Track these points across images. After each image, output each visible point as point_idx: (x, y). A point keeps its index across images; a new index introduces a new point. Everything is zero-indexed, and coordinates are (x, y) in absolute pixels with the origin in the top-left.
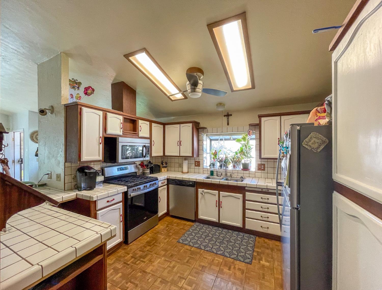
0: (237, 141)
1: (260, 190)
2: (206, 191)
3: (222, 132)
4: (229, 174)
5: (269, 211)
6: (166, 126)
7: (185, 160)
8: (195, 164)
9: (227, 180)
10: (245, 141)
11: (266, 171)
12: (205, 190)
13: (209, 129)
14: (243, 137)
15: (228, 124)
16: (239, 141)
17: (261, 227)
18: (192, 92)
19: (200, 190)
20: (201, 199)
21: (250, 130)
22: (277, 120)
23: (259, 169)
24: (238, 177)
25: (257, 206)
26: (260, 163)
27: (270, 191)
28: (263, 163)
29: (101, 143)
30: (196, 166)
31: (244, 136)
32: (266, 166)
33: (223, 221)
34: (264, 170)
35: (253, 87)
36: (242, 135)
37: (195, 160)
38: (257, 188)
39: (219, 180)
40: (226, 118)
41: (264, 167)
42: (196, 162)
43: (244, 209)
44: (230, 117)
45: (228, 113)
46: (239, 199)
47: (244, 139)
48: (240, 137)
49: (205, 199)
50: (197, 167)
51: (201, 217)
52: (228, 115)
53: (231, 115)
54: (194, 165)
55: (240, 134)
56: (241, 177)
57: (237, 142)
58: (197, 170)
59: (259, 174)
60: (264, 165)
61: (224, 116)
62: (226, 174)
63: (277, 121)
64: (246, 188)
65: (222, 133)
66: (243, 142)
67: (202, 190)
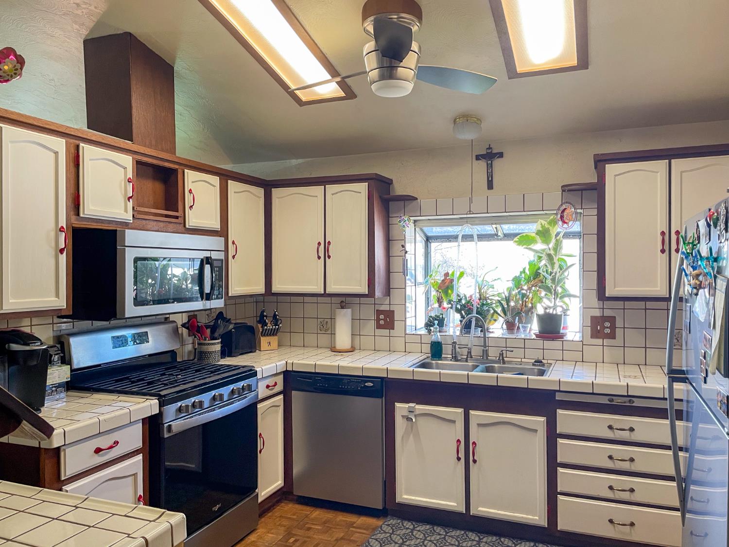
0: (520, 243)
1: (605, 401)
2: (421, 408)
3: (470, 212)
4: (493, 353)
5: (634, 468)
6: (276, 192)
7: (342, 308)
8: (378, 320)
9: (488, 370)
10: (546, 241)
11: (619, 341)
12: (419, 407)
13: (425, 203)
14: (541, 229)
15: (490, 186)
16: (525, 241)
17: (611, 521)
18: (382, 77)
19: (401, 408)
20: (406, 434)
21: (564, 207)
22: (657, 172)
23: (595, 334)
24: (523, 360)
25: (597, 454)
26: (597, 313)
27: (637, 403)
28: (608, 313)
29: (62, 251)
30: (379, 327)
31: (542, 227)
32: (619, 323)
33: (480, 509)
34: (612, 336)
35: (584, 62)
36: (536, 222)
37: (377, 307)
38: (593, 394)
39: (466, 373)
40: (482, 164)
41: (613, 328)
42: (379, 312)
43: (553, 464)
44: (497, 163)
45: (490, 148)
46: (536, 431)
47: (544, 234)
48: (531, 228)
49: (417, 436)
50: (386, 332)
51: (405, 497)
52: (490, 156)
53: (501, 155)
54: (372, 324)
55: (532, 219)
56: (535, 362)
57: (519, 245)
58: (383, 342)
59: (596, 348)
60: (612, 320)
61: (478, 158)
62: (485, 353)
63: (659, 173)
64: (558, 397)
65: (468, 216)
66: (539, 246)
67: (406, 406)
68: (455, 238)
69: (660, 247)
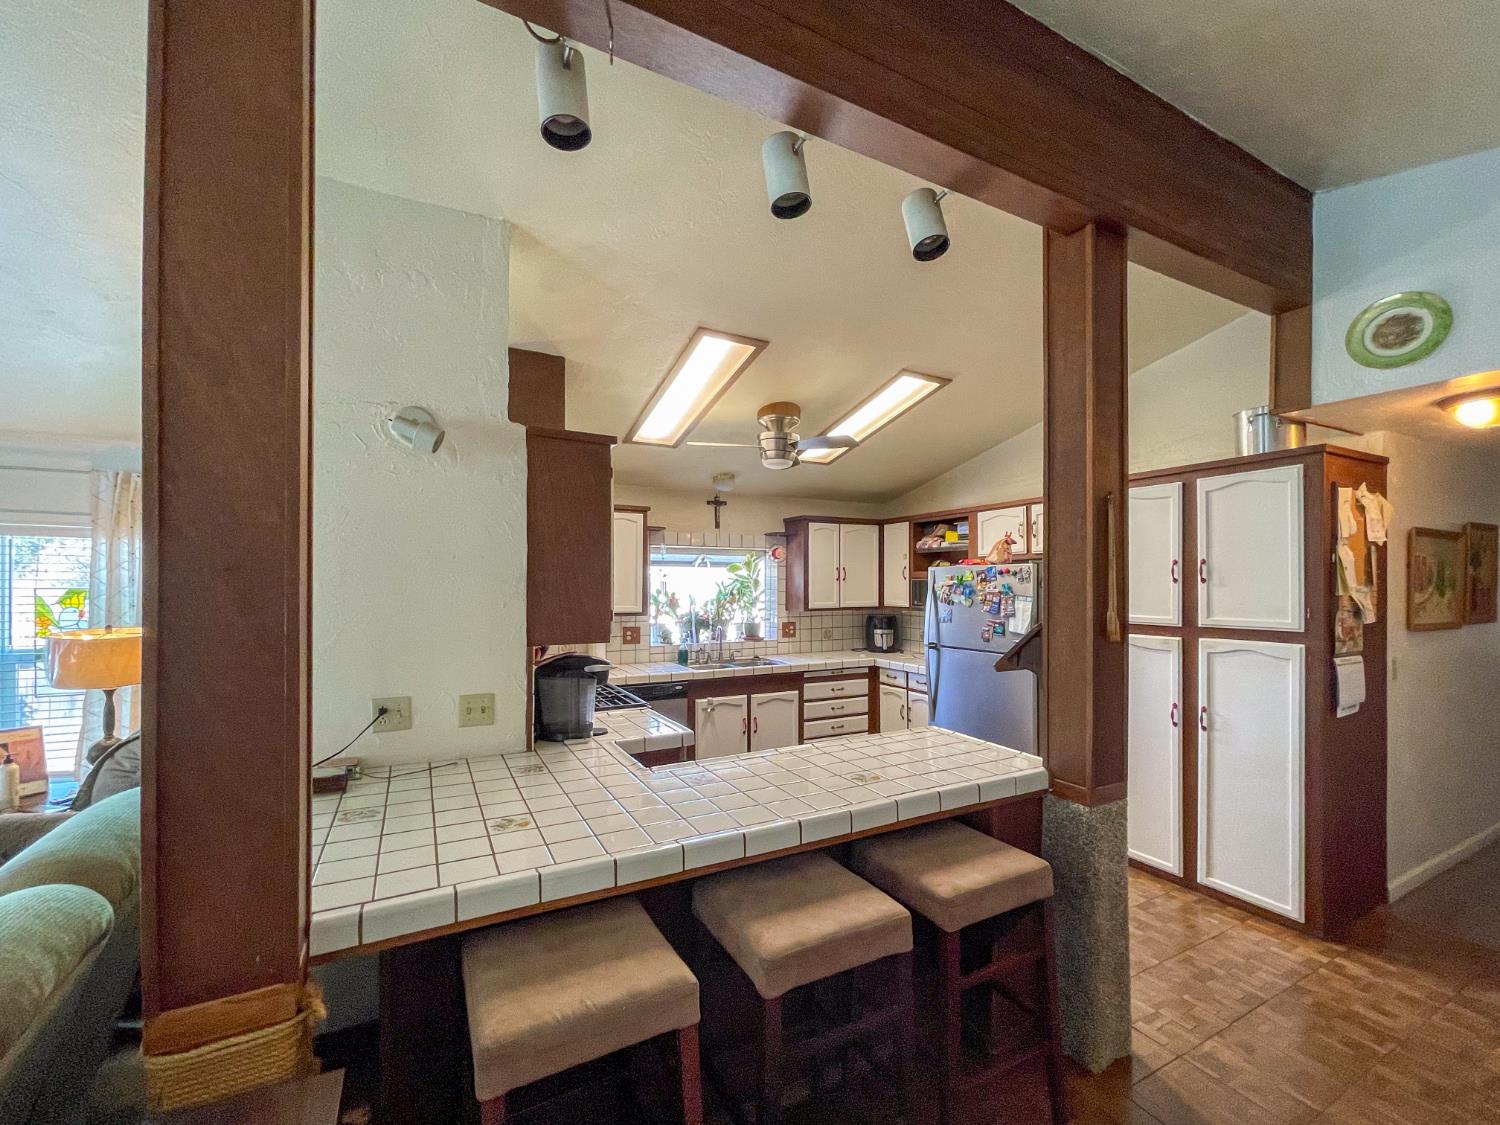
0: (729, 570)
1: (830, 674)
2: (715, 700)
3: (703, 544)
4: (727, 654)
5: (846, 712)
8: (625, 636)
10: (750, 569)
11: (797, 638)
13: (668, 533)
14: (747, 560)
15: (717, 525)
16: (733, 568)
19: (701, 703)
20: (704, 725)
21: (775, 547)
23: (786, 634)
25: (824, 708)
26: (786, 621)
27: (846, 672)
28: (792, 620)
30: (625, 642)
31: (749, 559)
32: (797, 627)
34: (794, 635)
36: (746, 555)
37: (624, 625)
38: (823, 670)
40: (712, 508)
41: (794, 629)
42: (625, 629)
43: (802, 720)
44: (722, 508)
45: (717, 497)
46: (793, 701)
47: (748, 564)
48: (739, 560)
49: (713, 723)
50: (631, 646)
52: (717, 503)
53: (725, 503)
54: (619, 640)
58: (629, 656)
59: (786, 645)
60: (793, 624)
61: (708, 503)
62: (721, 656)
63: (835, 532)
64: (805, 675)
65: (703, 548)
66: (744, 572)
67: (705, 700)
68: (690, 563)
69: (836, 576)
